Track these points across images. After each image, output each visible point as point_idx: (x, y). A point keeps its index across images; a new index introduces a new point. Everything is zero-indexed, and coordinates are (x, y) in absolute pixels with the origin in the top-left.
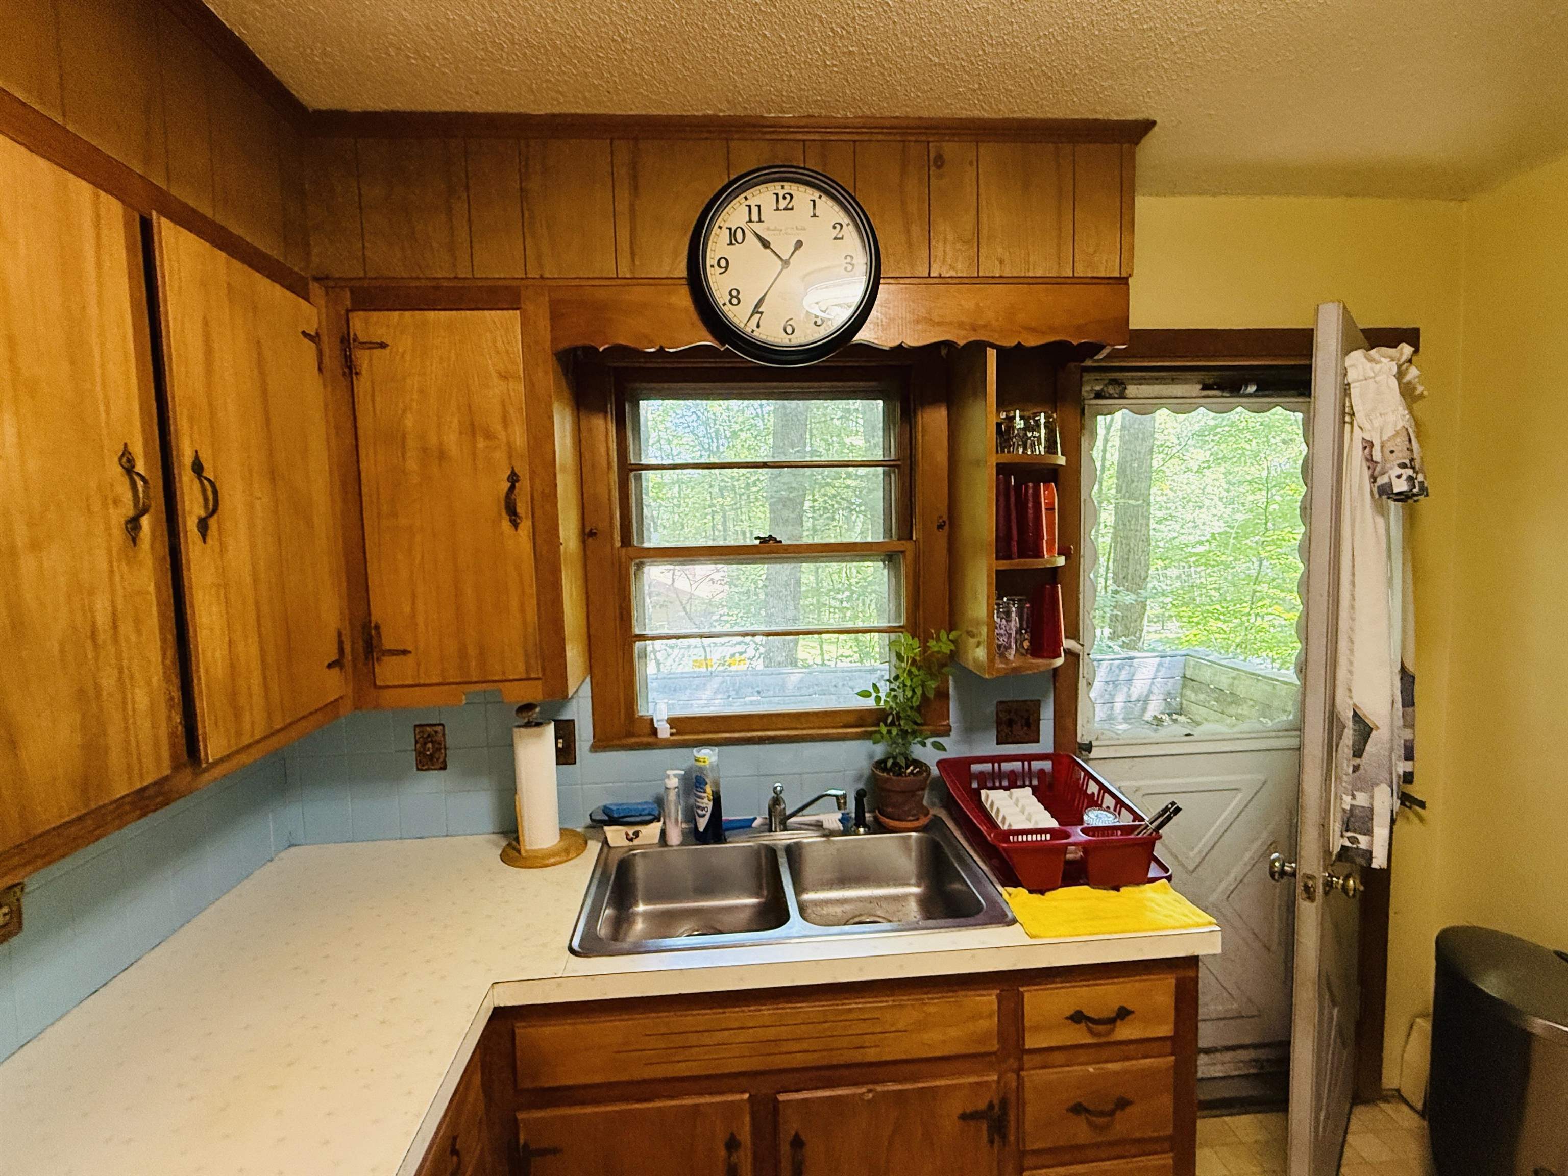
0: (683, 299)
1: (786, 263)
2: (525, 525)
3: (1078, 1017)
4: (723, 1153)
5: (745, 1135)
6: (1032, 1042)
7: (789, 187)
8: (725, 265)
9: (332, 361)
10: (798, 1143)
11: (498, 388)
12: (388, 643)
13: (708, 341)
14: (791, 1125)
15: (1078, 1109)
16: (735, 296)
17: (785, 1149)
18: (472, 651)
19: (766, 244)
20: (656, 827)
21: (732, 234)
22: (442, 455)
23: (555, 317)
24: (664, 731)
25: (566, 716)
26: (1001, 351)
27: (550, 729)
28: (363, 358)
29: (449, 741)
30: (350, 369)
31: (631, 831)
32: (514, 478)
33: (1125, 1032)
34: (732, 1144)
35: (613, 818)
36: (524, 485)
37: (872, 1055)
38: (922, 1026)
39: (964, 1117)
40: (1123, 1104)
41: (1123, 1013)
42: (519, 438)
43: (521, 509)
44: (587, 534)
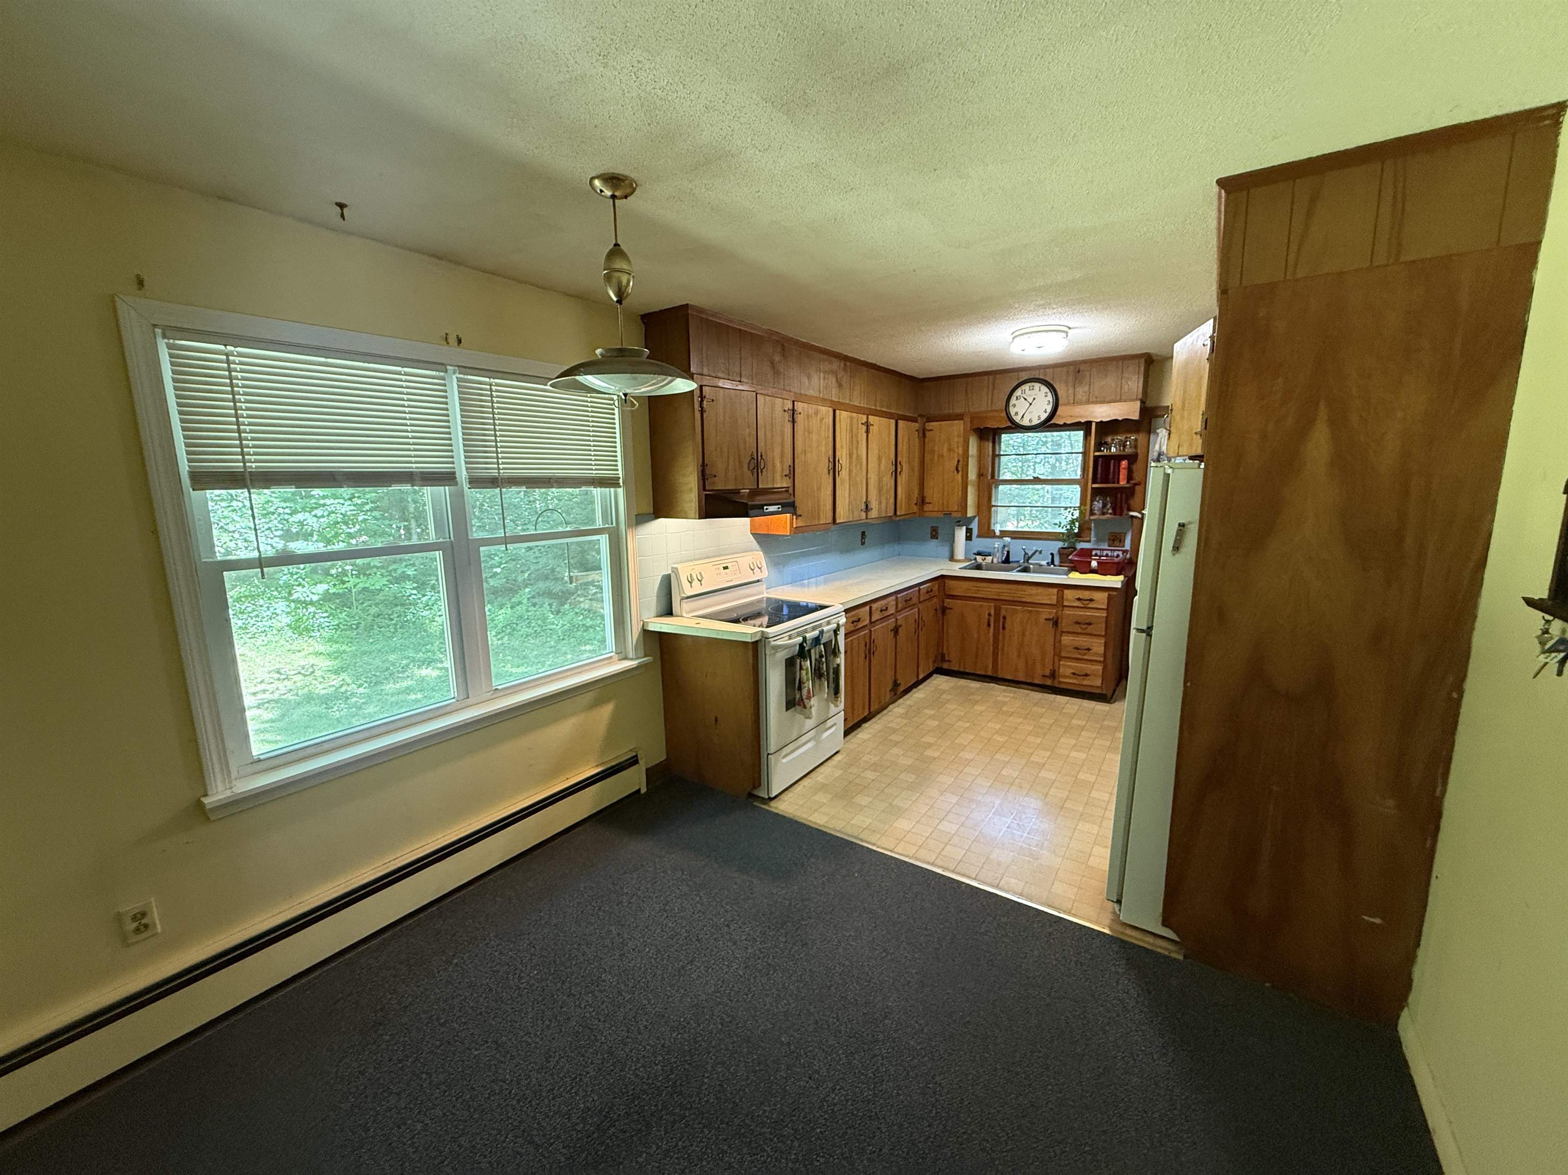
0: (1004, 414)
1: (1031, 404)
2: (960, 473)
3: (1079, 599)
4: (987, 616)
5: (992, 613)
6: (1066, 603)
7: (1033, 384)
8: (1014, 406)
9: (921, 435)
10: (1004, 618)
11: (956, 439)
12: (927, 500)
13: (1010, 424)
14: (1003, 613)
15: (1077, 623)
16: (1017, 414)
17: (1001, 618)
18: (945, 503)
19: (1025, 399)
20: (990, 558)
21: (1017, 397)
22: (943, 456)
23: (971, 422)
24: (998, 533)
25: (970, 527)
26: (1096, 423)
27: (964, 528)
28: (927, 434)
29: (939, 532)
30: (924, 436)
31: (983, 558)
32: (958, 461)
33: (1090, 606)
34: (989, 615)
35: (979, 554)
36: (961, 463)
37: (1024, 600)
38: (1037, 594)
39: (1046, 619)
40: (1090, 624)
41: (1091, 600)
42: (961, 451)
43: (960, 469)
44: (980, 475)
